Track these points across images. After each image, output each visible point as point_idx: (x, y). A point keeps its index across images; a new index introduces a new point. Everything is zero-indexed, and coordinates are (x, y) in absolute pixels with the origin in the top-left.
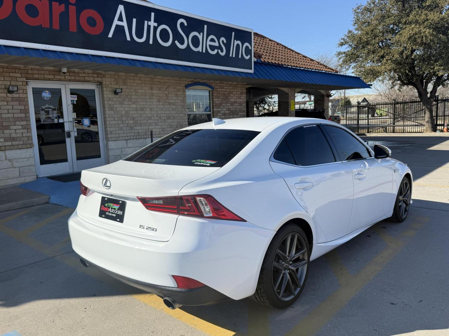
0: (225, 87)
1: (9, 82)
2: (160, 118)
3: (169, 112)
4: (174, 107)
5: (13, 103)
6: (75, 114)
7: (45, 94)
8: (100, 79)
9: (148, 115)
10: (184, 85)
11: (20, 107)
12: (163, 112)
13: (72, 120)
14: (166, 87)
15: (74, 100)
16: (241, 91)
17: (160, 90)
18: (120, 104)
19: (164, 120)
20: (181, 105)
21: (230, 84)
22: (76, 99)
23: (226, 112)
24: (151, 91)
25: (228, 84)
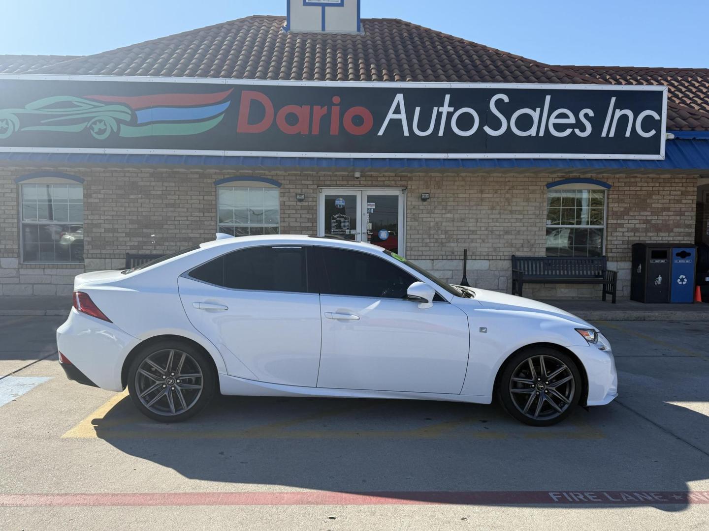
0: (639, 184)
1: (300, 190)
2: (492, 233)
3: (509, 224)
4: (521, 216)
5: (301, 212)
6: (371, 224)
7: (339, 202)
8: (404, 183)
9: (471, 228)
10: (545, 183)
11: (307, 216)
12: (498, 224)
13: (366, 231)
14: (507, 188)
15: (371, 209)
16: (683, 189)
17: (496, 192)
18: (428, 213)
19: (500, 235)
20: (534, 214)
21: (652, 178)
22: (374, 207)
23: (637, 226)
24: (479, 195)
25: (648, 177)
